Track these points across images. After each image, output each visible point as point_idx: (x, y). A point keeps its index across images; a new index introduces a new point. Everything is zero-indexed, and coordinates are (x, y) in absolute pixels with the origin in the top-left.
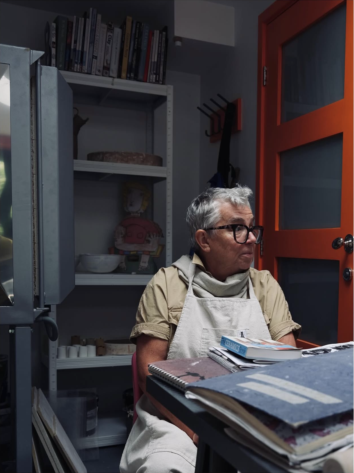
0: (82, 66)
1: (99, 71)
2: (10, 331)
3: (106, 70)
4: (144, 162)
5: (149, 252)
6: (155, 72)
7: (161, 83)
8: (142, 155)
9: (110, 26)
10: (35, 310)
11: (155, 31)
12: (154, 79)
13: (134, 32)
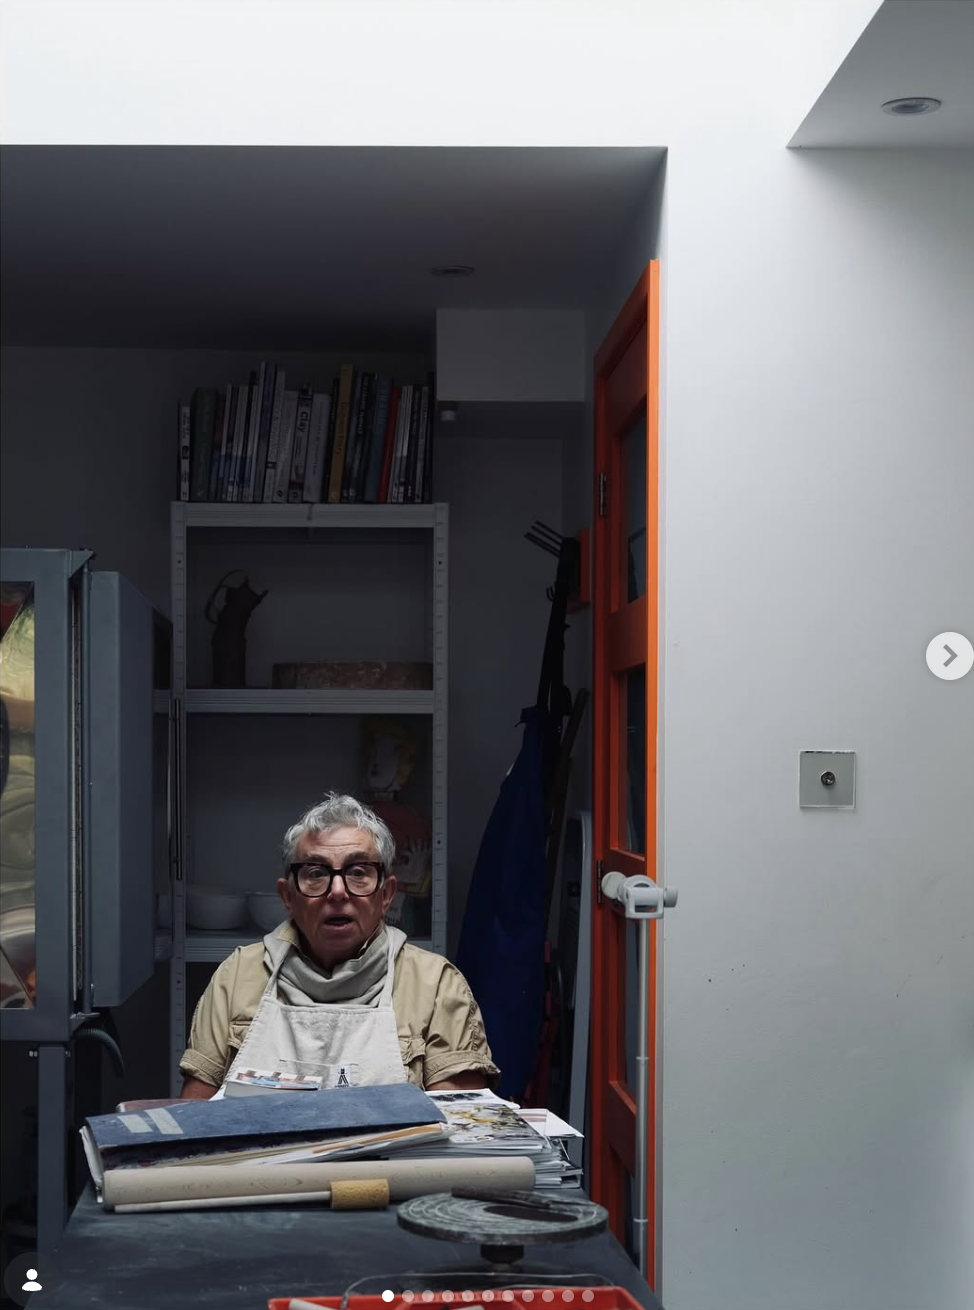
0: (243, 487)
1: (280, 494)
2: (31, 1054)
3: (295, 489)
4: (384, 681)
5: (406, 885)
6: (402, 480)
7: (420, 501)
8: (380, 666)
9: (304, 392)
10: (73, 1016)
11: (405, 388)
12: (401, 495)
13: (357, 395)
